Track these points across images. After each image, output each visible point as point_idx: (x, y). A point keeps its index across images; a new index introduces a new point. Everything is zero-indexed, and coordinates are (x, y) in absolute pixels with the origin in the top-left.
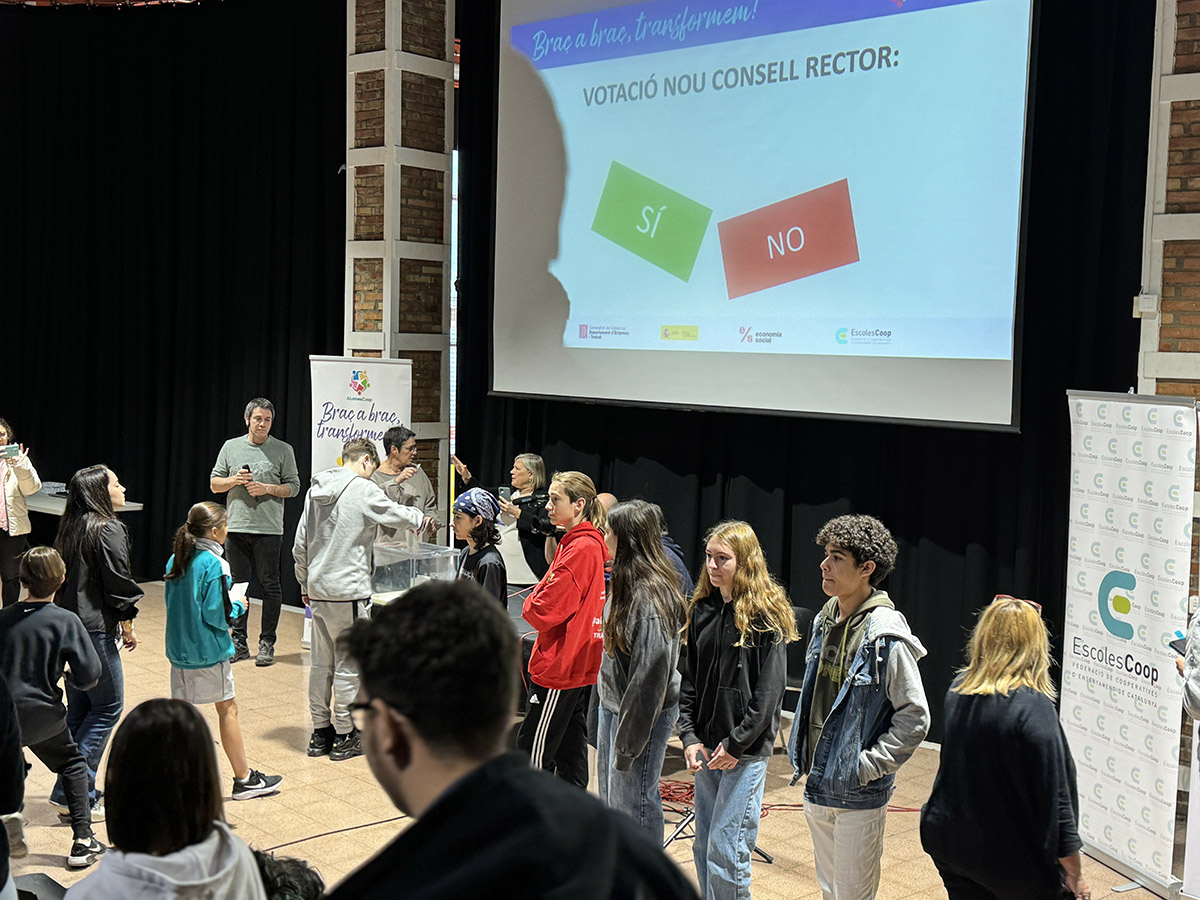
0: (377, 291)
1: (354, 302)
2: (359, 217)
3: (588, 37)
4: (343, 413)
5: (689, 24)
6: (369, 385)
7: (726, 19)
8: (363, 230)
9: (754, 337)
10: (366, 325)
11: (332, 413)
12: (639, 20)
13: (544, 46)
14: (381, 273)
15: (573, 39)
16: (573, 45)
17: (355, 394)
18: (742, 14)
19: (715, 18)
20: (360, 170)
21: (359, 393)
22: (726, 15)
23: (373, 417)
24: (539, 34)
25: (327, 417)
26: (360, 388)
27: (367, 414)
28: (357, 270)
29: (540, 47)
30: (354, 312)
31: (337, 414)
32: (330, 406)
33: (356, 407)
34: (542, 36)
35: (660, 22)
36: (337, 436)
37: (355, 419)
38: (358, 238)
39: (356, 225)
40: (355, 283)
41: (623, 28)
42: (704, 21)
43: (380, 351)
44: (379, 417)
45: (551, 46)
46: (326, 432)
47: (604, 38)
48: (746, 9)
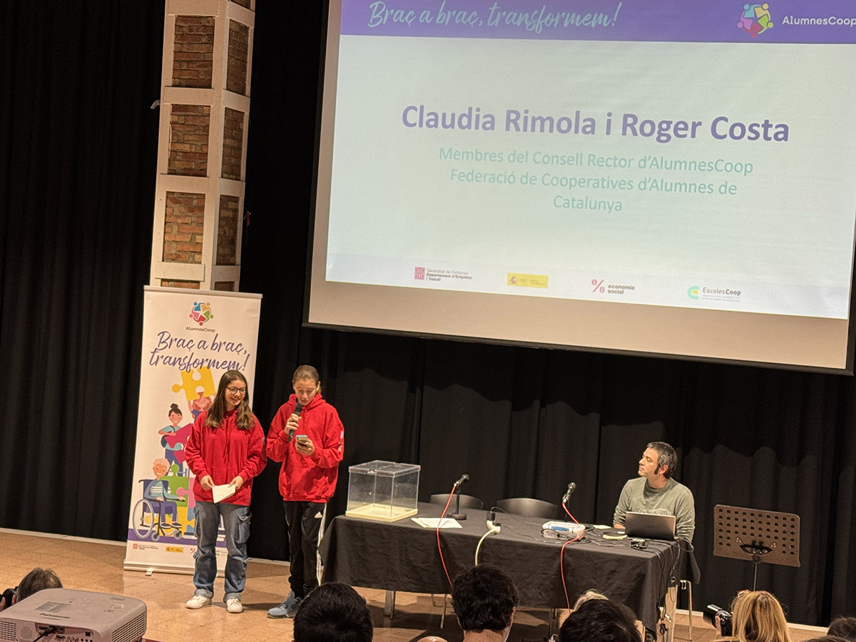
0: (194, 225)
1: (165, 233)
2: (173, 152)
3: (434, 15)
4: (181, 343)
5: (546, 20)
6: (212, 317)
7: (585, 22)
8: (179, 165)
9: (607, 289)
10: (178, 256)
11: (168, 341)
12: (493, 9)
13: (383, 15)
14: (201, 209)
15: (417, 14)
16: (417, 19)
17: (197, 325)
18: (602, 20)
19: (574, 19)
20: (176, 108)
21: (201, 324)
22: (585, 19)
23: (216, 346)
24: (377, 4)
25: (162, 346)
26: (202, 319)
27: (209, 344)
28: (170, 204)
29: (378, 16)
30: (164, 242)
31: (174, 344)
32: (166, 335)
33: (196, 337)
34: (380, 7)
35: (515, 14)
36: (174, 364)
37: (194, 349)
38: (172, 172)
39: (169, 160)
40: (166, 215)
41: (475, 13)
42: (562, 20)
43: (198, 282)
44: (223, 347)
45: (391, 17)
46: (161, 361)
47: (453, 18)
48: (606, 17)
